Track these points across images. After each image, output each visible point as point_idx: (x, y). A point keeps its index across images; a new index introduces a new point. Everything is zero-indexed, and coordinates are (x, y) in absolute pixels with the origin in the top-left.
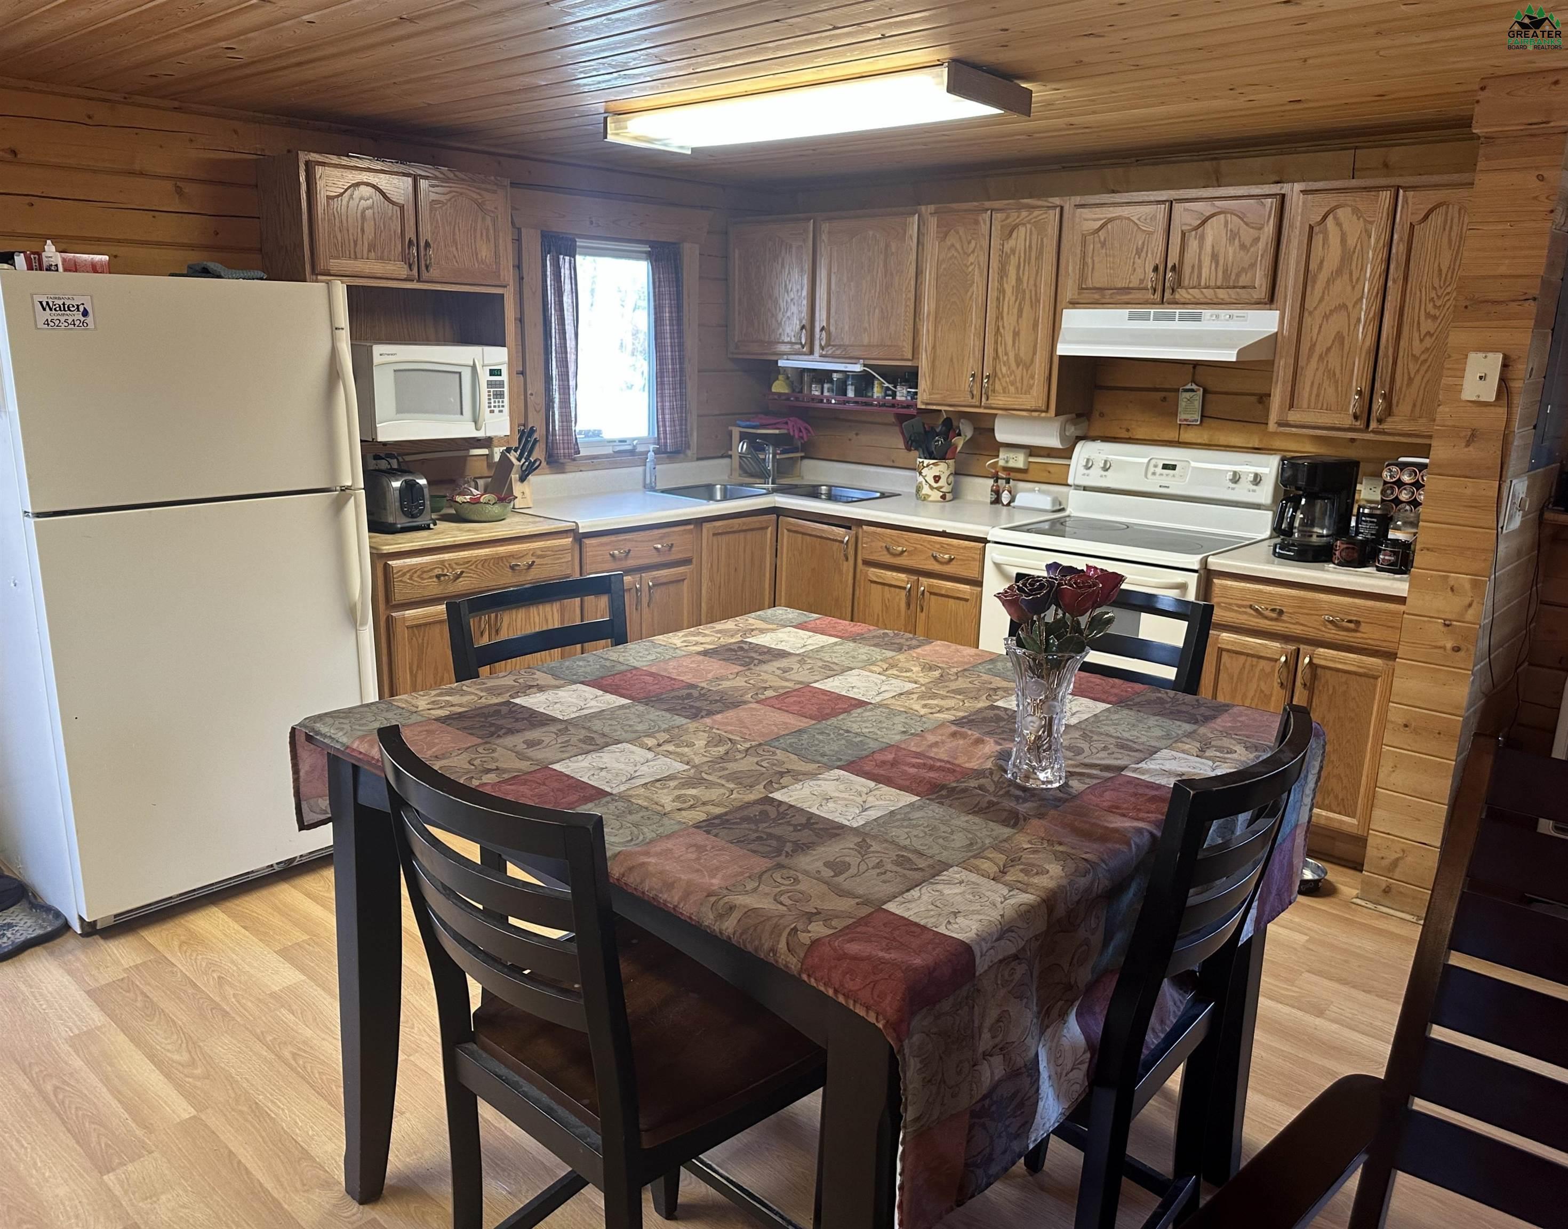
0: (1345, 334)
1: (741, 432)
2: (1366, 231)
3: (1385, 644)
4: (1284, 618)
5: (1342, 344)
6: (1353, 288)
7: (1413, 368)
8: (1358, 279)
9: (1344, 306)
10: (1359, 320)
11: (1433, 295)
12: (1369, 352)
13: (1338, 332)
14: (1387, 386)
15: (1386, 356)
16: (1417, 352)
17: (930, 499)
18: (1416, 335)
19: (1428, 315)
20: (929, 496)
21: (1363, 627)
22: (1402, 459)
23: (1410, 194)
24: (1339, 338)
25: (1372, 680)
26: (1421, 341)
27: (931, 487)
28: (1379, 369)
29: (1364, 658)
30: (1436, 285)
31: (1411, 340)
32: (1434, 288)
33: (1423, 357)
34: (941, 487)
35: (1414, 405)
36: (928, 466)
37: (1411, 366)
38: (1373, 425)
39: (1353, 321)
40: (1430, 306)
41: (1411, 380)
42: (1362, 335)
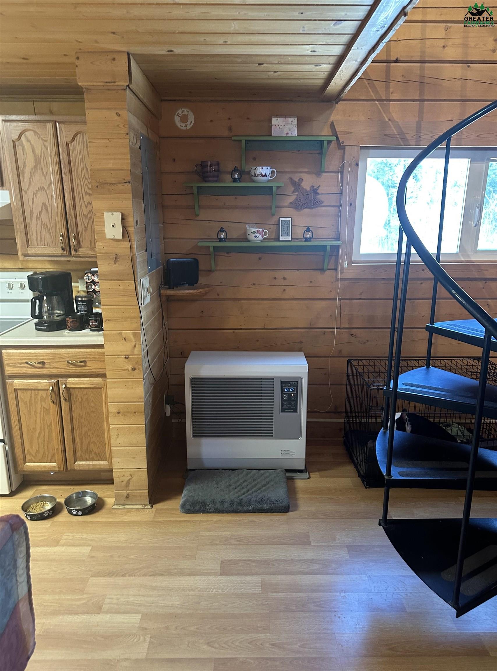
0: (47, 204)
2: (44, 146)
3: (101, 370)
4: (46, 366)
5: (47, 209)
6: (45, 178)
7: (86, 222)
8: (47, 173)
9: (42, 188)
10: (52, 196)
11: (86, 182)
12: (61, 213)
13: (43, 203)
14: (75, 232)
15: (71, 215)
16: (85, 213)
18: (83, 204)
19: (86, 193)
21: (88, 364)
22: (92, 270)
23: (63, 126)
24: (44, 205)
25: (99, 390)
26: (86, 207)
28: (69, 223)
29: (93, 379)
30: (87, 177)
31: (81, 207)
32: (86, 178)
33: (89, 215)
35: (91, 241)
37: (84, 220)
38: (73, 253)
39: (49, 196)
40: (86, 188)
41: (86, 228)
42: (56, 205)
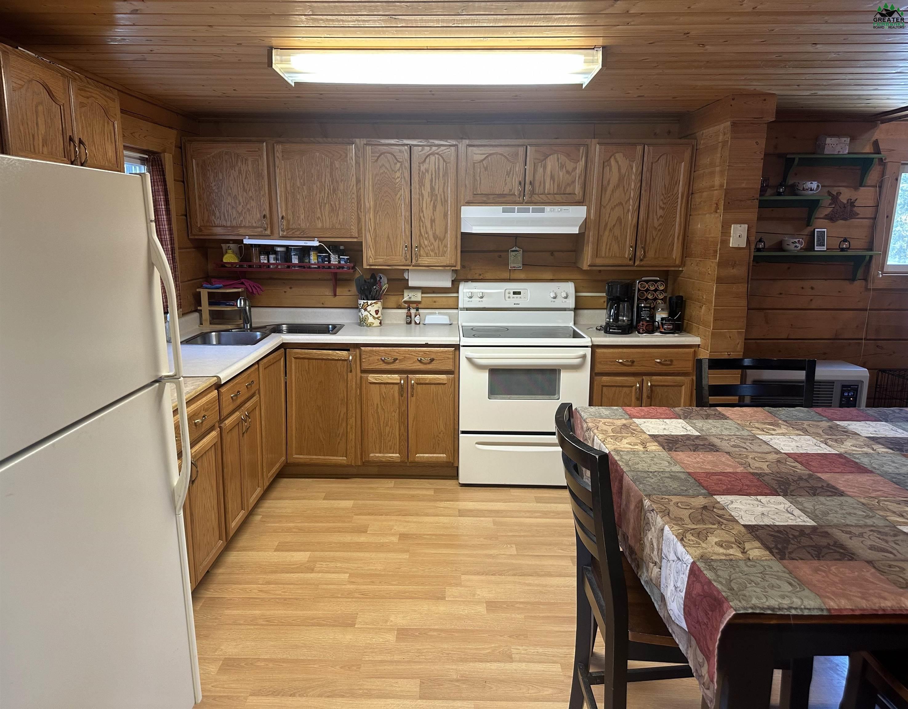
0: (622, 217)
1: (208, 292)
2: (630, 165)
3: (685, 369)
4: (635, 364)
5: (621, 223)
6: (625, 194)
7: (655, 233)
8: (627, 189)
9: (621, 204)
10: (629, 210)
11: (662, 197)
12: (634, 226)
13: (619, 217)
14: (644, 243)
15: (643, 227)
16: (656, 225)
17: (374, 325)
18: (655, 217)
19: (661, 208)
20: (373, 323)
21: (675, 362)
22: (643, 279)
23: (651, 148)
24: (619, 220)
25: (679, 388)
26: (658, 220)
27: (374, 318)
28: (639, 234)
29: (675, 377)
30: (664, 193)
31: (653, 219)
32: (663, 194)
33: (659, 228)
34: (379, 317)
35: (656, 252)
36: (371, 304)
37: (654, 232)
38: (637, 263)
39: (626, 211)
40: (661, 203)
41: (654, 239)
42: (631, 219)
